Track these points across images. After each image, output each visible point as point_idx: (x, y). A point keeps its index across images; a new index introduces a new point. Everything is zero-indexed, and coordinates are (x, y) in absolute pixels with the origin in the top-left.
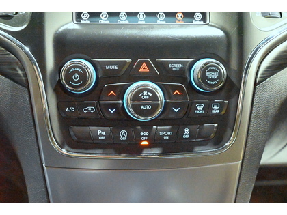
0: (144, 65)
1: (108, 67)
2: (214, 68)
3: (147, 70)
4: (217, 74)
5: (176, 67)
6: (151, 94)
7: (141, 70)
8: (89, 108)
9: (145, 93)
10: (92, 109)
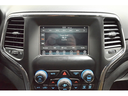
0: (65, 73)
1: (51, 74)
2: (90, 76)
3: (66, 74)
4: (91, 78)
5: (76, 74)
6: (67, 85)
7: (64, 74)
8: (45, 87)
9: (65, 85)
10: (46, 88)
